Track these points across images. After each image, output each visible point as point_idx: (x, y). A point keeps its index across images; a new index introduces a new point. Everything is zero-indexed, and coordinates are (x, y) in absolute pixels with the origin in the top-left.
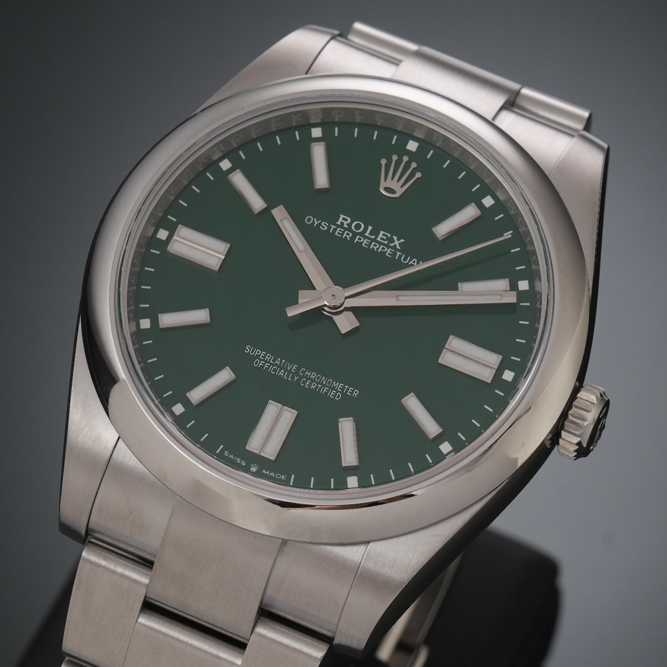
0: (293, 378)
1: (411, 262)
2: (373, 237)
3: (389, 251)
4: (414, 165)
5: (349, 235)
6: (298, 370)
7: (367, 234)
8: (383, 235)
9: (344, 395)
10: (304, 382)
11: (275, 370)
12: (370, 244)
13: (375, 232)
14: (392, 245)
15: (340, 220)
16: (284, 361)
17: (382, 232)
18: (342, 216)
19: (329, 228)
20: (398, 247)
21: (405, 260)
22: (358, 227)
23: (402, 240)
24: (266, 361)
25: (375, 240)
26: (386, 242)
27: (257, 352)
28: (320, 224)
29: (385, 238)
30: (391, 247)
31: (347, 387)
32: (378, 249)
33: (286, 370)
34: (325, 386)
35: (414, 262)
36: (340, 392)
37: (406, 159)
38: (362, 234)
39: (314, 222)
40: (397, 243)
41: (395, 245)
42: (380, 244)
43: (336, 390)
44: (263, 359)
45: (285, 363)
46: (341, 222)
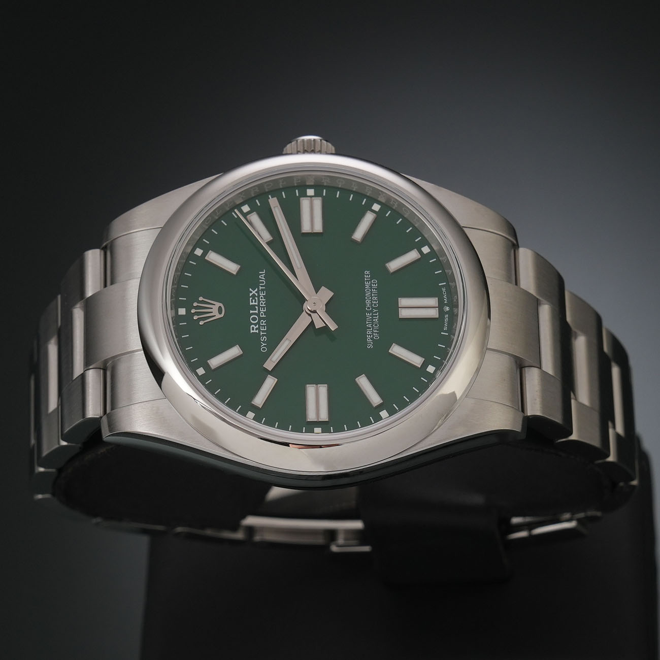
0: (376, 313)
1: (263, 278)
2: (257, 307)
3: (262, 294)
4: (195, 304)
5: (262, 322)
6: (369, 312)
7: (257, 312)
8: (252, 302)
9: (371, 278)
10: (375, 304)
11: (376, 325)
12: (262, 307)
13: (253, 308)
14: (256, 294)
15: (255, 331)
16: (367, 323)
17: (251, 304)
18: (252, 331)
19: (263, 335)
20: (256, 290)
21: (263, 283)
22: (254, 319)
23: (250, 290)
24: (373, 332)
25: (258, 305)
26: (256, 298)
27: (369, 340)
28: (263, 342)
29: (254, 300)
30: (258, 294)
31: (366, 279)
32: (264, 301)
33: (372, 319)
34: (371, 292)
35: (262, 277)
36: (371, 282)
37: (193, 311)
38: (258, 315)
39: (264, 346)
40: (254, 292)
41: (256, 292)
42: (259, 301)
43: (371, 284)
44: (372, 335)
45: (368, 321)
46: (256, 330)
